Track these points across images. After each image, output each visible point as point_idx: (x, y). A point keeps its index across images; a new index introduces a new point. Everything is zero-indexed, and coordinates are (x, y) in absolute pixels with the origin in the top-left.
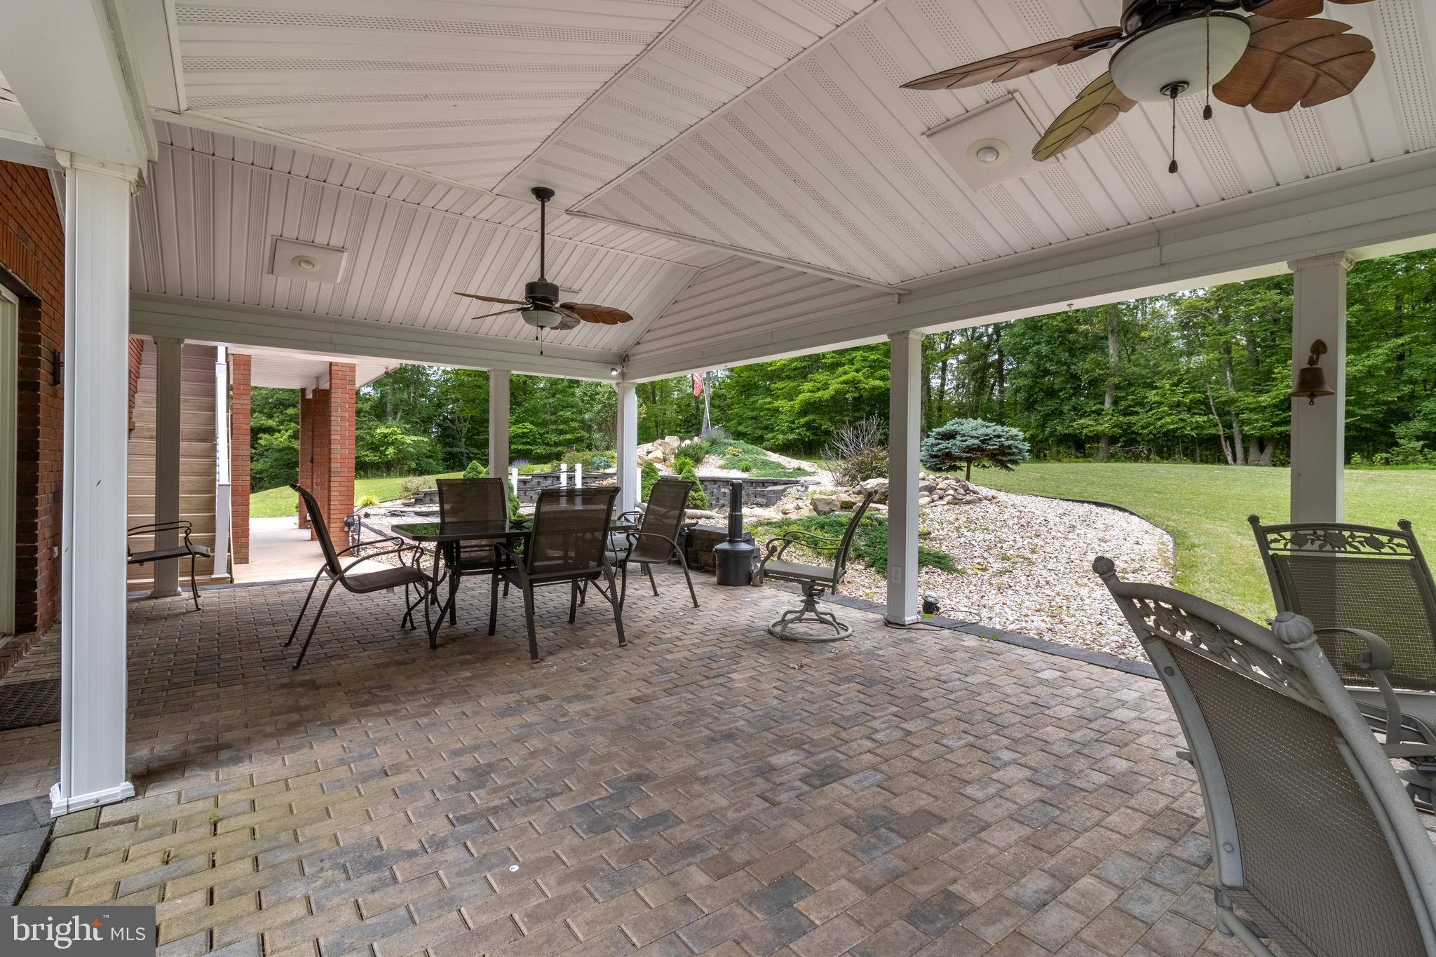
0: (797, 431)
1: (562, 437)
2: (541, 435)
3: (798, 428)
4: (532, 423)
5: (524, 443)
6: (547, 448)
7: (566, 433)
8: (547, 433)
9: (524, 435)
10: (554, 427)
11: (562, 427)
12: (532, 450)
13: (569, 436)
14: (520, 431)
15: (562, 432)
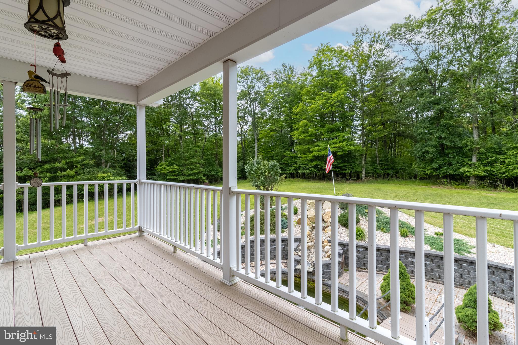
0: (311, 169)
1: (192, 172)
2: (182, 171)
3: (310, 167)
4: (177, 165)
5: (173, 175)
6: (185, 177)
7: (194, 169)
8: (185, 170)
9: (173, 172)
10: (188, 167)
11: (192, 167)
12: (177, 179)
13: (195, 171)
14: (171, 170)
15: (192, 169)
